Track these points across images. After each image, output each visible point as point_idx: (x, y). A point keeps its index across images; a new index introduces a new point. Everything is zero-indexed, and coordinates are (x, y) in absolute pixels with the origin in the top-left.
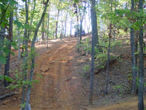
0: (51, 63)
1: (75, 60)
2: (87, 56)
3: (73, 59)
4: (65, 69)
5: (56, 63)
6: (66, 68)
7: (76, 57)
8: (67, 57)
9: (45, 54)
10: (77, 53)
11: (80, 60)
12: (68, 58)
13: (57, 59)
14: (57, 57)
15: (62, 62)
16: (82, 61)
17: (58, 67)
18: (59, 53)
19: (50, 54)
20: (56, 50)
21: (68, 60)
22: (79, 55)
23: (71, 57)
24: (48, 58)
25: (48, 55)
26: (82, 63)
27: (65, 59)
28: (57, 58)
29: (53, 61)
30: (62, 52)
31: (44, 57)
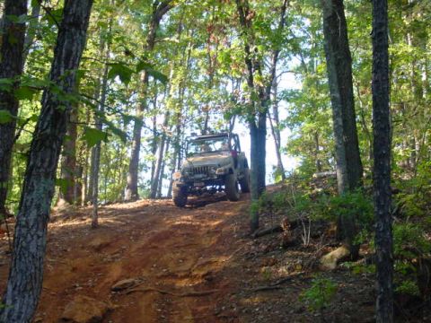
0: (116, 290)
1: (245, 267)
2: (309, 249)
3: (234, 265)
4: (194, 314)
5: (144, 288)
6: (201, 309)
7: (250, 256)
8: (202, 260)
9: (86, 251)
10: (251, 243)
11: (273, 269)
12: (203, 265)
13: (145, 273)
14: (145, 263)
15: (174, 284)
16: (283, 270)
17: (154, 305)
18: (155, 247)
19: (107, 255)
20: (137, 237)
21: (209, 273)
22: (264, 247)
23: (223, 259)
24: (99, 270)
25: (97, 255)
26: (285, 281)
27: (189, 271)
28: (144, 267)
29: (128, 278)
30: (168, 243)
31: (78, 262)
